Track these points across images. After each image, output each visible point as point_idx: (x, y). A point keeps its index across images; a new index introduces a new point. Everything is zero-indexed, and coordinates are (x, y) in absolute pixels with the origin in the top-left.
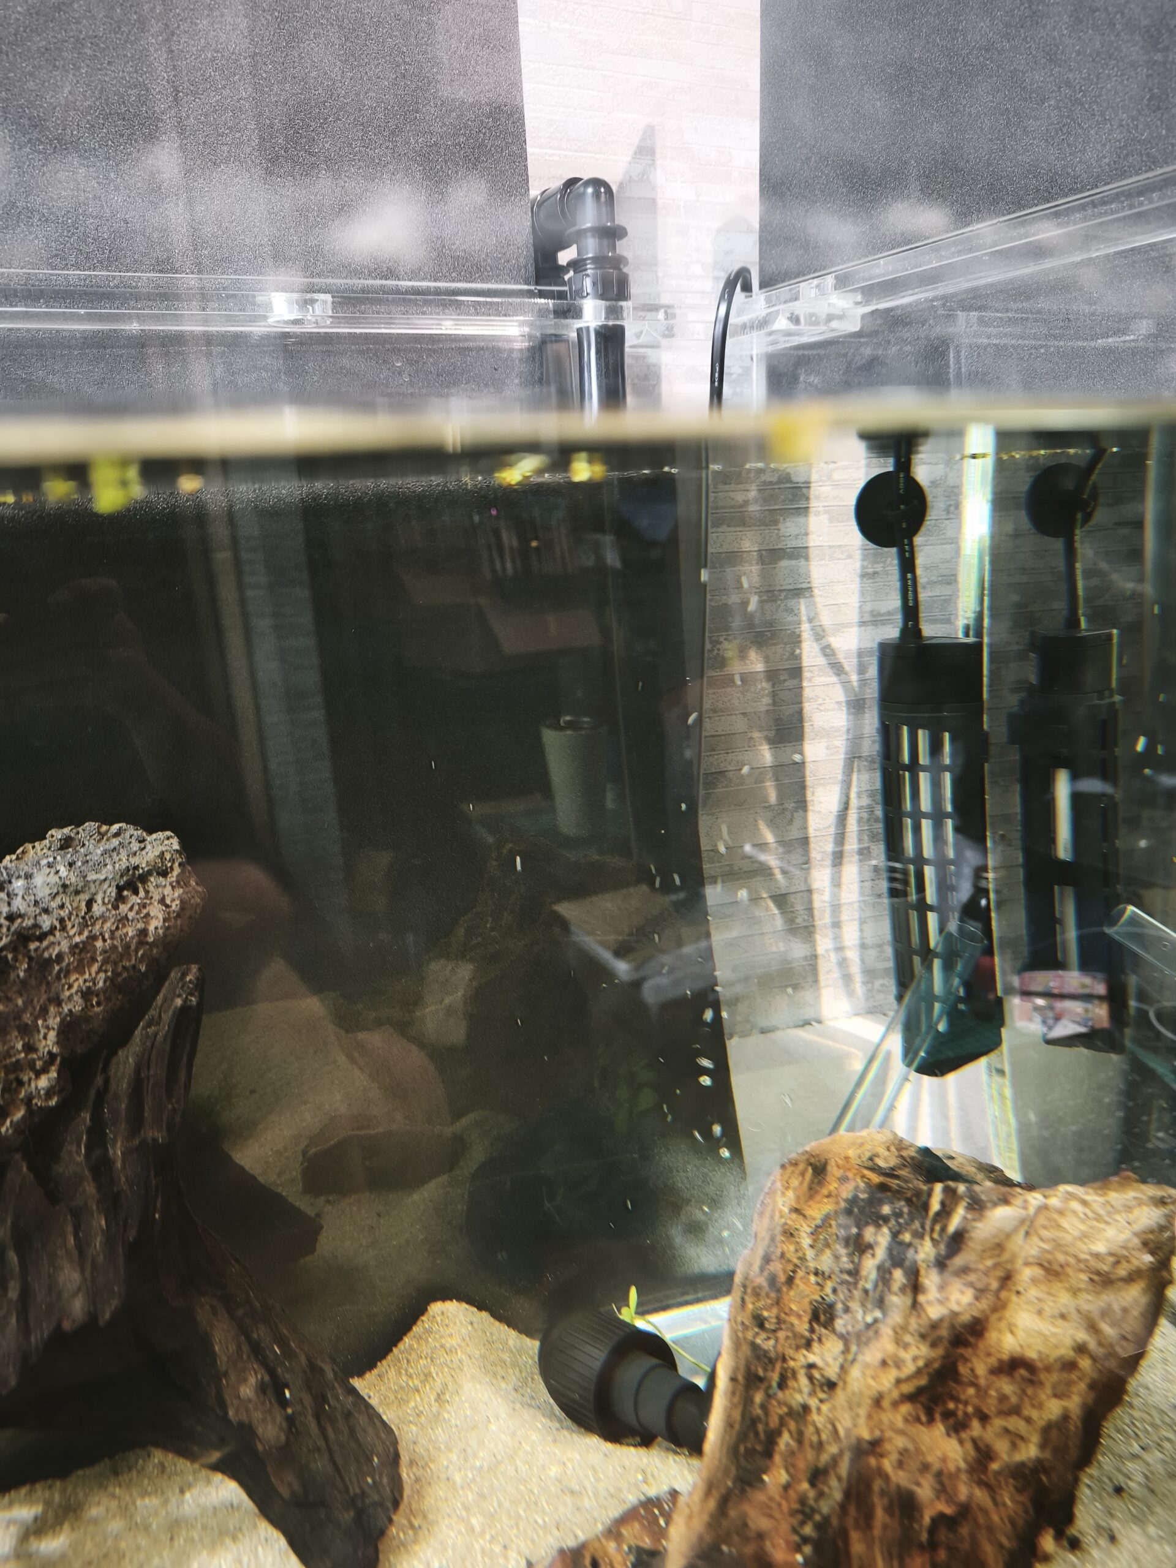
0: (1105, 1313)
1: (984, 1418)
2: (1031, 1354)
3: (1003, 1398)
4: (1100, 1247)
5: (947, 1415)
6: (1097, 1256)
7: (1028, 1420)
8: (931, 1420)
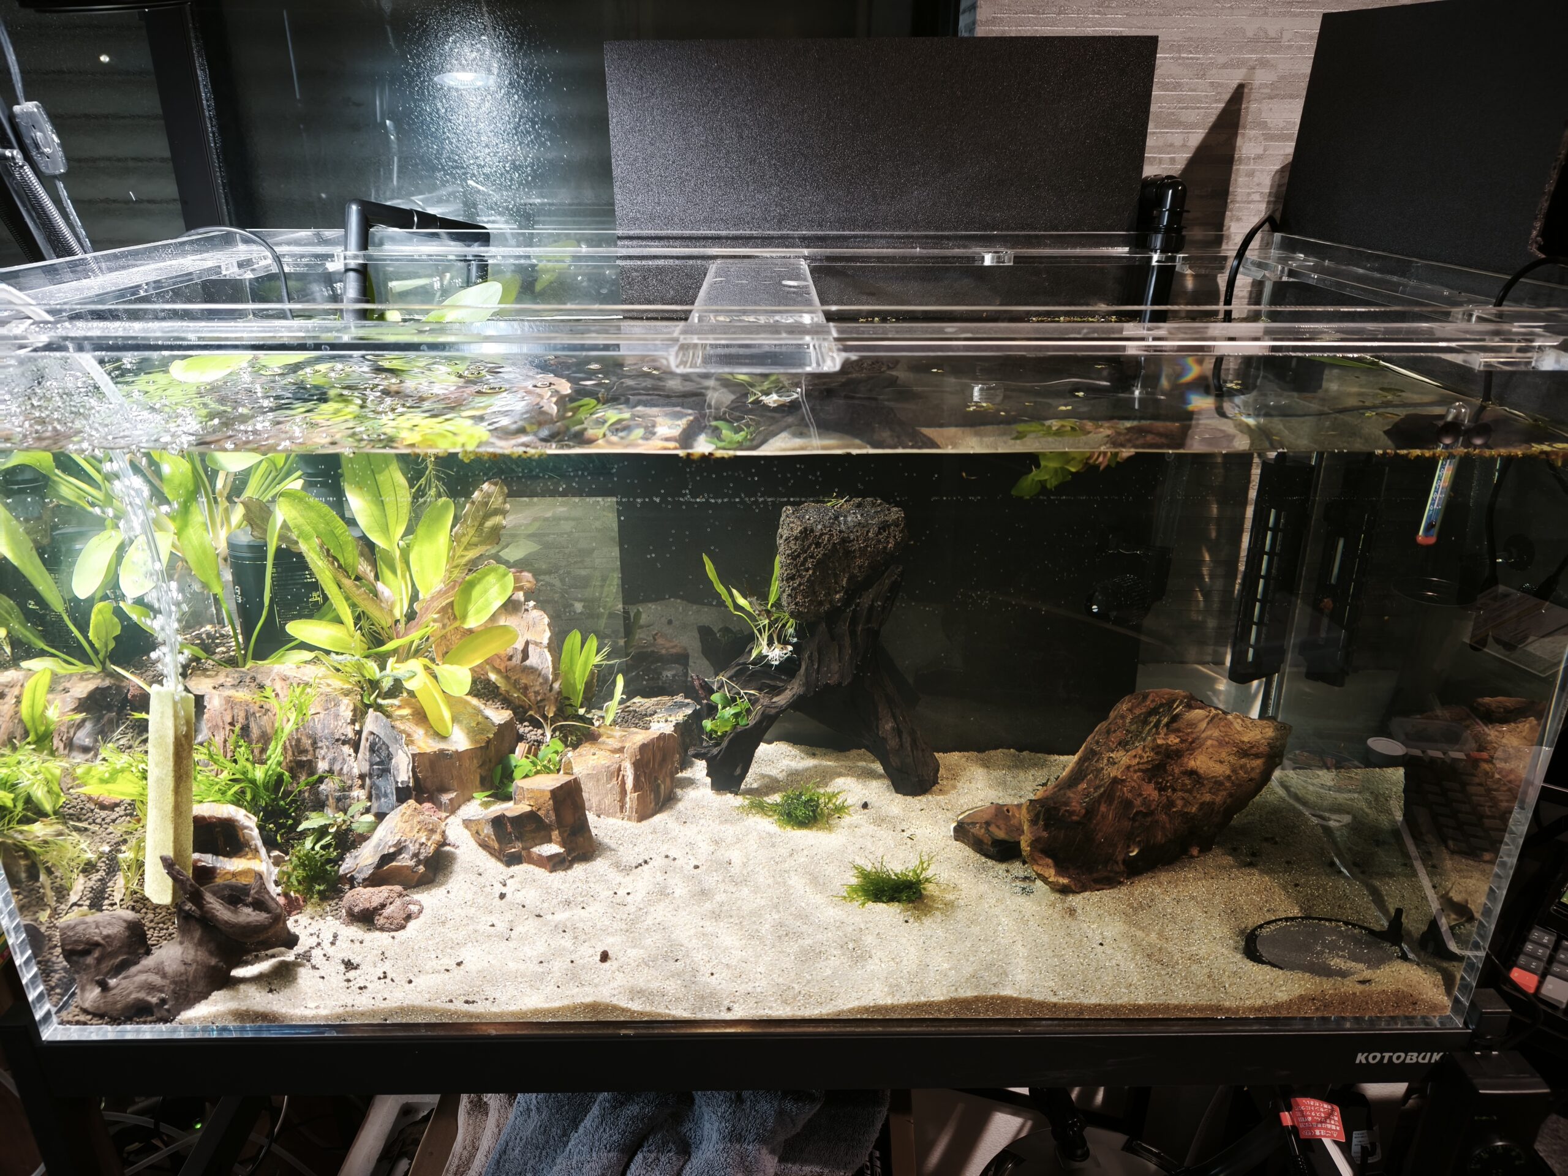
0: (1242, 767)
1: (1174, 790)
2: (1201, 771)
3: (1184, 785)
4: (1246, 739)
5: (1157, 783)
6: (1243, 742)
7: (1195, 797)
8: (1150, 782)
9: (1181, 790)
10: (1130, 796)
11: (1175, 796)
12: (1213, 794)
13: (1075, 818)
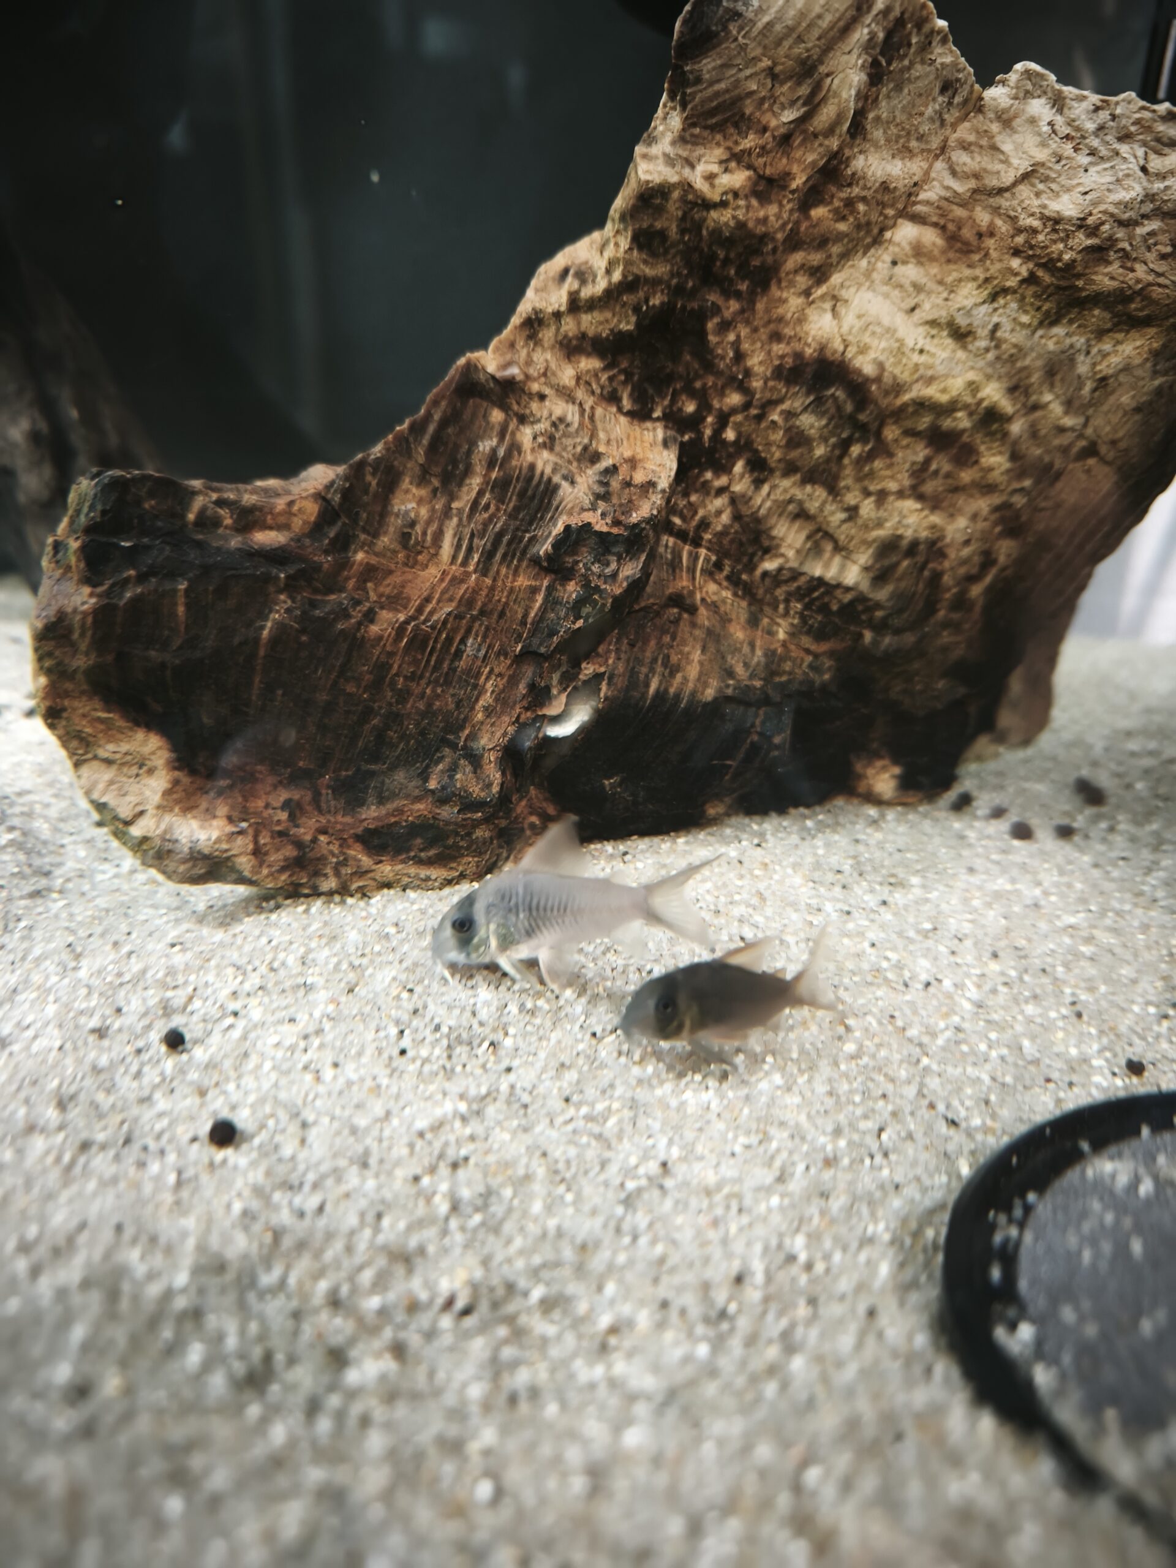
0: (1055, 370)
5: (678, 420)
7: (852, 514)
9: (790, 469)
10: (544, 462)
11: (763, 499)
12: (934, 503)
13: (265, 538)
